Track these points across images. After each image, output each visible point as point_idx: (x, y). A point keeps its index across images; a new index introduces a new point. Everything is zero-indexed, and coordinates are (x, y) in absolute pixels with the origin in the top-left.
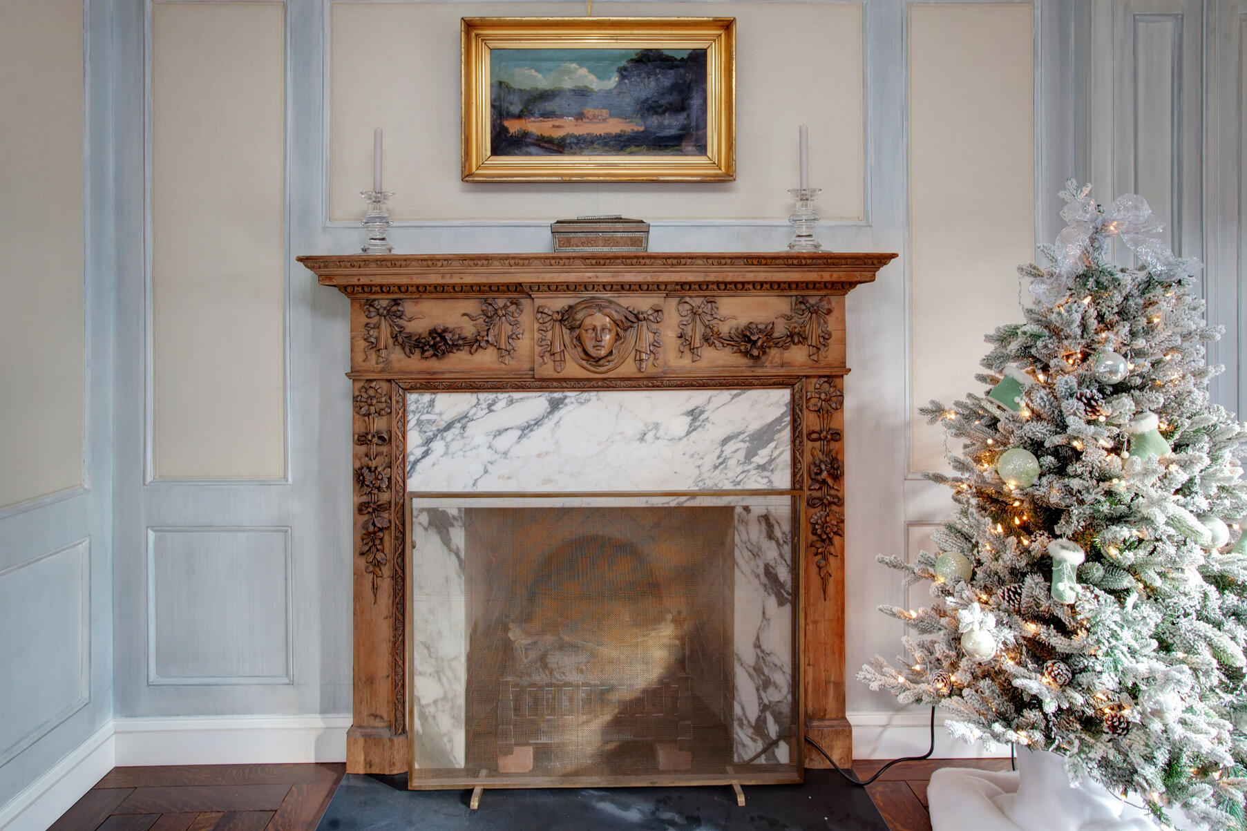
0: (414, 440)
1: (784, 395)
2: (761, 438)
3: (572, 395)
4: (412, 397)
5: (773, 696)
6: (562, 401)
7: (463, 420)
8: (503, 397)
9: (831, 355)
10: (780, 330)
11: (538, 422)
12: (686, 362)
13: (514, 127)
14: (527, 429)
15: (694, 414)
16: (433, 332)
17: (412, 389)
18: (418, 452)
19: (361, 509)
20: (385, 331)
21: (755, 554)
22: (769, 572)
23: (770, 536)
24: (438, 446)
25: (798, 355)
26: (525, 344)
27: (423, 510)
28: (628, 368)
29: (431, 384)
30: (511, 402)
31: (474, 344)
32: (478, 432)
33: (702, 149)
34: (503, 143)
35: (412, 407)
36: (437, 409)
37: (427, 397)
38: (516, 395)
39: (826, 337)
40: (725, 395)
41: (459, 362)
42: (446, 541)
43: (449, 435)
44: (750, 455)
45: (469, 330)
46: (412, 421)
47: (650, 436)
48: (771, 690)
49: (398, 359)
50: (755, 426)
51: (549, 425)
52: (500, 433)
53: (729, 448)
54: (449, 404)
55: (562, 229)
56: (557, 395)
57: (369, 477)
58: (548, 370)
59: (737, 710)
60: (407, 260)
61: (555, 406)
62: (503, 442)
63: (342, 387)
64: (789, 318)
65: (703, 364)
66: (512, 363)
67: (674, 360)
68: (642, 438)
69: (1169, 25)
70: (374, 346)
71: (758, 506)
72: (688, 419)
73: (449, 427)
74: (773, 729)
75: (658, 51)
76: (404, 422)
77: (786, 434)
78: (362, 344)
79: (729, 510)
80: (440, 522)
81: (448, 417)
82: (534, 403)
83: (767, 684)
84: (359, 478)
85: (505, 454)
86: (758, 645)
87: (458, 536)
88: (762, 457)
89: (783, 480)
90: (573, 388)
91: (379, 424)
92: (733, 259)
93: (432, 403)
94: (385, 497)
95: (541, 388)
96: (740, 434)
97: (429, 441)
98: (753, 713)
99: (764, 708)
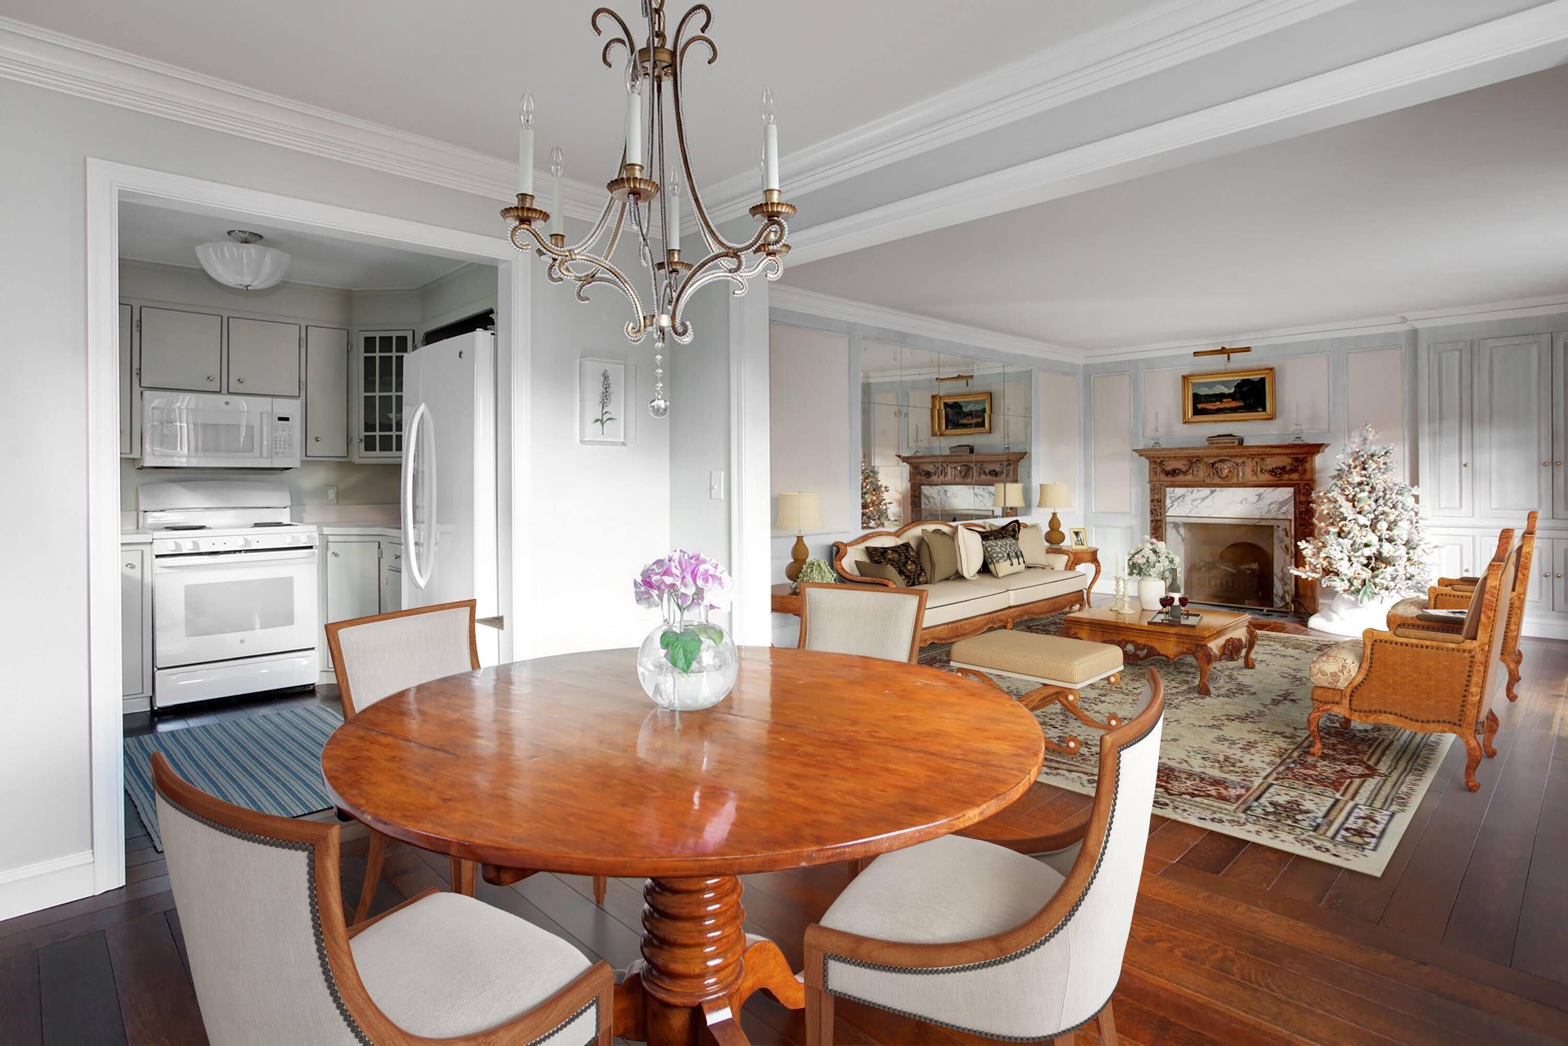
0: (1168, 502)
1: (1291, 490)
2: (1284, 503)
3: (1218, 489)
4: (1168, 489)
5: (1287, 588)
6: (1215, 491)
7: (1183, 496)
8: (1196, 489)
9: (1308, 476)
10: (1288, 468)
11: (1207, 497)
12: (1255, 478)
13: (1200, 406)
14: (1203, 499)
15: (1259, 495)
16: (1173, 470)
17: (1167, 487)
18: (1170, 505)
19: (1152, 521)
20: (1159, 470)
21: (1281, 541)
22: (1286, 547)
23: (1287, 536)
24: (1176, 503)
25: (1295, 476)
26: (1201, 474)
27: (1170, 523)
28: (1235, 480)
29: (1173, 485)
30: (1198, 491)
31: (1185, 473)
32: (1188, 499)
33: (1264, 410)
34: (1197, 412)
35: (1168, 492)
36: (1176, 492)
37: (1172, 489)
38: (1200, 489)
39: (1305, 470)
40: (1271, 489)
41: (1181, 478)
42: (1178, 532)
43: (1179, 500)
44: (1279, 509)
45: (1184, 469)
46: (1168, 496)
47: (1244, 502)
48: (1287, 586)
49: (1163, 477)
50: (1281, 500)
51: (1210, 498)
52: (1195, 500)
53: (1271, 507)
54: (1179, 491)
55: (1210, 438)
56: (1213, 489)
57: (1154, 512)
58: (1208, 481)
59: (1275, 591)
60: (1163, 449)
61: (1212, 492)
62: (1195, 503)
63: (1148, 486)
64: (1291, 464)
65: (1261, 479)
66: (1197, 479)
67: (1250, 477)
68: (1241, 503)
69: (1457, 353)
70: (1156, 474)
71: (1283, 525)
72: (1257, 497)
73: (1179, 498)
74: (1288, 599)
75: (1248, 380)
76: (1165, 497)
77: (1292, 503)
78: (1152, 473)
79: (1272, 527)
80: (1176, 526)
81: (1179, 495)
82: (1207, 491)
83: (1286, 584)
84: (1152, 512)
85: (1196, 507)
86: (1282, 571)
87: (1182, 530)
88: (1284, 509)
89: (1292, 517)
90: (1218, 487)
91: (1157, 497)
92: (1267, 447)
93: (1174, 491)
94: (1159, 518)
95: (1208, 487)
96: (1274, 503)
97: (1173, 502)
98: (1281, 593)
99: (1285, 592)
